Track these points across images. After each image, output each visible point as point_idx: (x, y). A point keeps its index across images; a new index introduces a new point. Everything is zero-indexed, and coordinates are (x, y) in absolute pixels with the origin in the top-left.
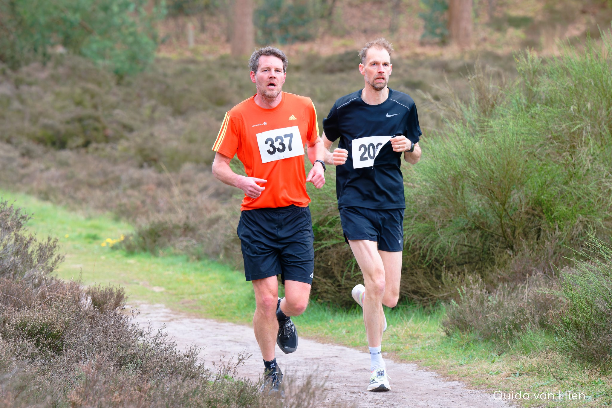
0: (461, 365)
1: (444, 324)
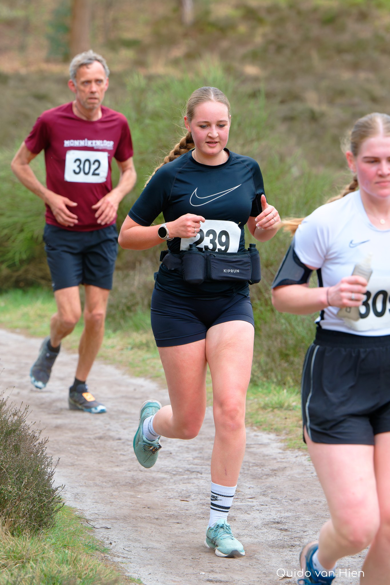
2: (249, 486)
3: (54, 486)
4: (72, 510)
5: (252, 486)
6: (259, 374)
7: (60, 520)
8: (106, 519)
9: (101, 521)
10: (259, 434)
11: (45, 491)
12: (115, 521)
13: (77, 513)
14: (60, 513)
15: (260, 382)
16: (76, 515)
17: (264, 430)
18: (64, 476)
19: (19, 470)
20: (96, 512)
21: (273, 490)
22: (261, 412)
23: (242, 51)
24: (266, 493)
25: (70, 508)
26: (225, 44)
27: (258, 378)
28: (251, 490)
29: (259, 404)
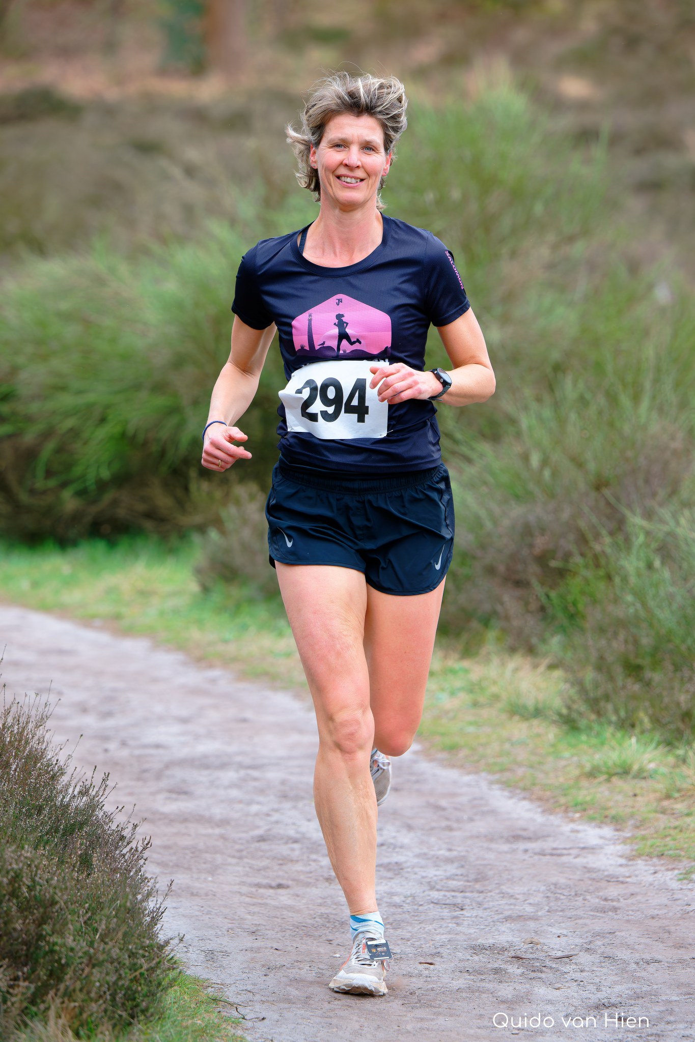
0: (226, 642)
1: (198, 571)
2: (559, 932)
3: (162, 937)
4: (200, 984)
5: (565, 932)
6: (583, 707)
7: (176, 1006)
8: (268, 1001)
9: (258, 1007)
10: (580, 827)
11: (143, 948)
12: (286, 1006)
13: (210, 989)
14: (176, 991)
15: (583, 723)
16: (207, 994)
17: (591, 819)
18: (183, 915)
19: (90, 905)
20: (249, 988)
21: (607, 940)
22: (584, 783)
23: (555, 48)
24: (592, 946)
25: (196, 980)
26: (521, 35)
27: (580, 714)
28: (563, 939)
29: (580, 766)
